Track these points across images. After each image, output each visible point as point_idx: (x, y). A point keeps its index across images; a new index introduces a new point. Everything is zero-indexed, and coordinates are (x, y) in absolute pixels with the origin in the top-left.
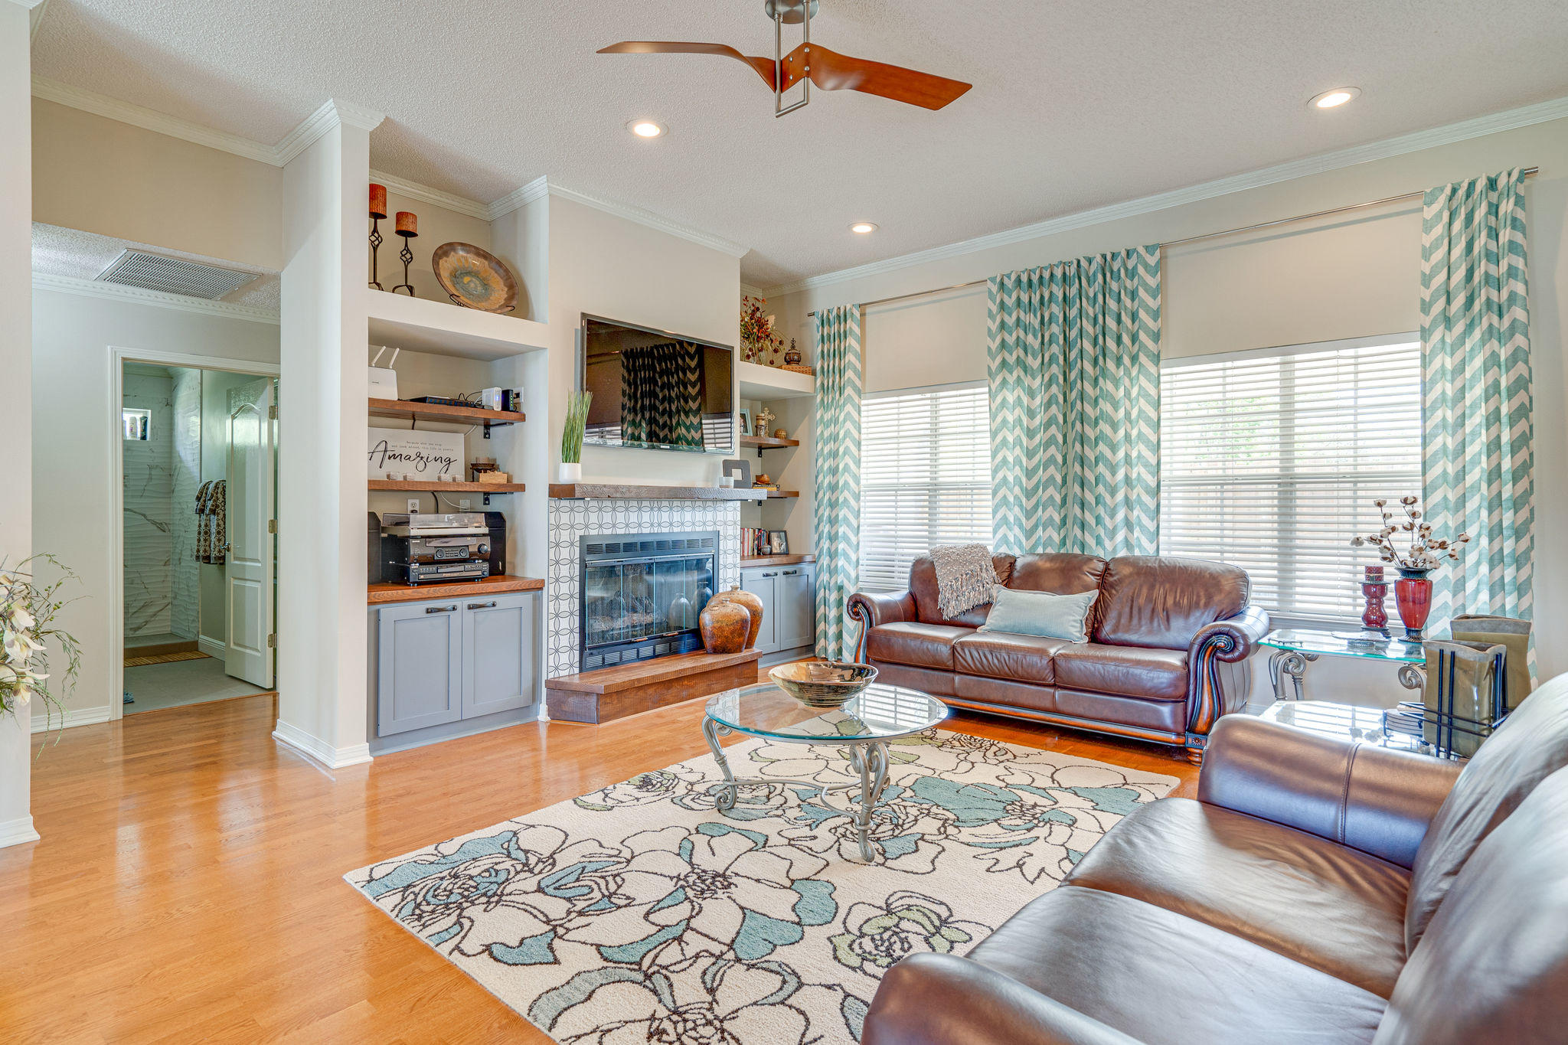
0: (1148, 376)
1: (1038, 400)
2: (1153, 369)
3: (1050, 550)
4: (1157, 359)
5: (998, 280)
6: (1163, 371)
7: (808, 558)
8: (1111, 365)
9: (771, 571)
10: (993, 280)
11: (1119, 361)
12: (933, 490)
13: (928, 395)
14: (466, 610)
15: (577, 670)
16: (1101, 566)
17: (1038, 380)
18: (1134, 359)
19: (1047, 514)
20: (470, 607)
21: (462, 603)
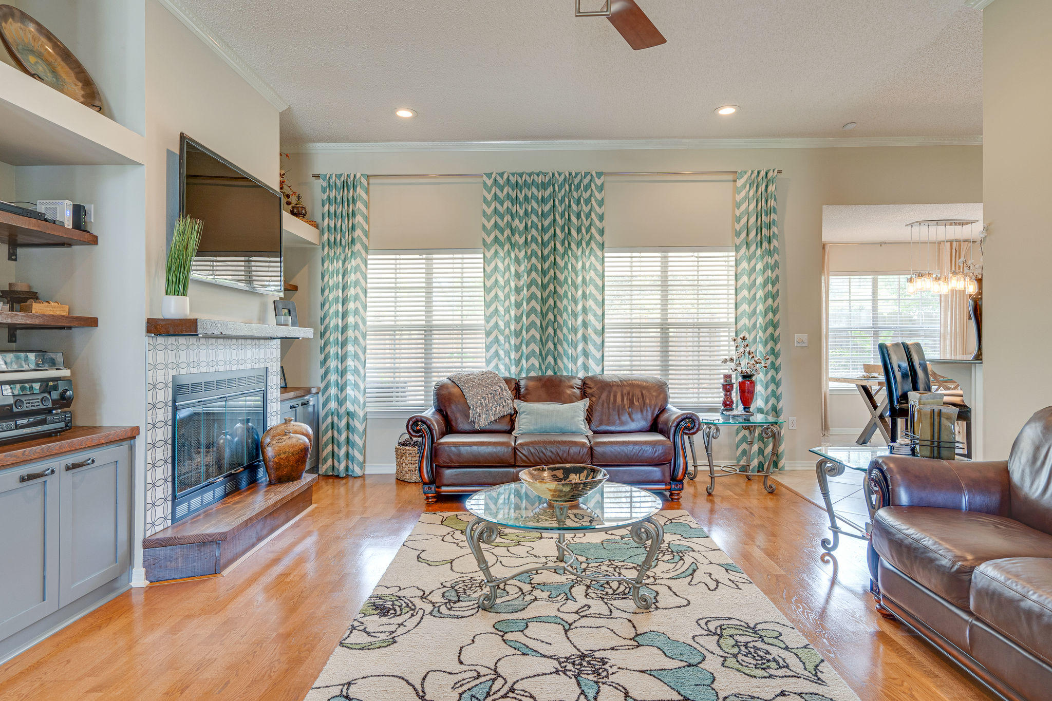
0: (596, 256)
1: (523, 267)
2: (599, 253)
3: (533, 374)
4: (602, 246)
5: (494, 176)
6: (606, 255)
7: (314, 390)
8: (573, 246)
9: (293, 403)
10: (489, 175)
11: (579, 244)
12: (428, 331)
13: (424, 256)
14: (63, 472)
15: (169, 523)
16: (579, 382)
17: (523, 253)
18: (588, 244)
19: (530, 348)
20: (68, 468)
21: (58, 463)
